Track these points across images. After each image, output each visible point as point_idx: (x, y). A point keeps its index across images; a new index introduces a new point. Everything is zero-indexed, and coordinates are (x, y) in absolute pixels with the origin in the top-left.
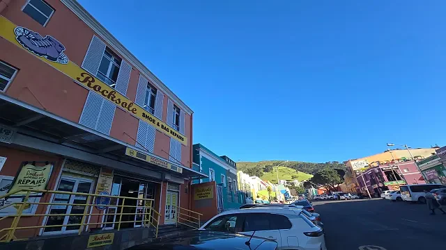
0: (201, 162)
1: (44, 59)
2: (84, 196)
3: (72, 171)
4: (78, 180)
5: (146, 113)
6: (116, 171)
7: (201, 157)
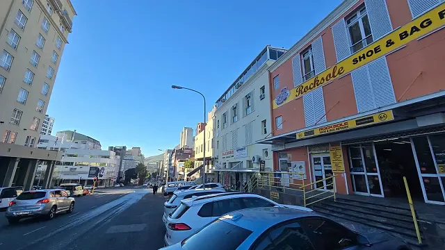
4: (321, 156)
5: (358, 55)
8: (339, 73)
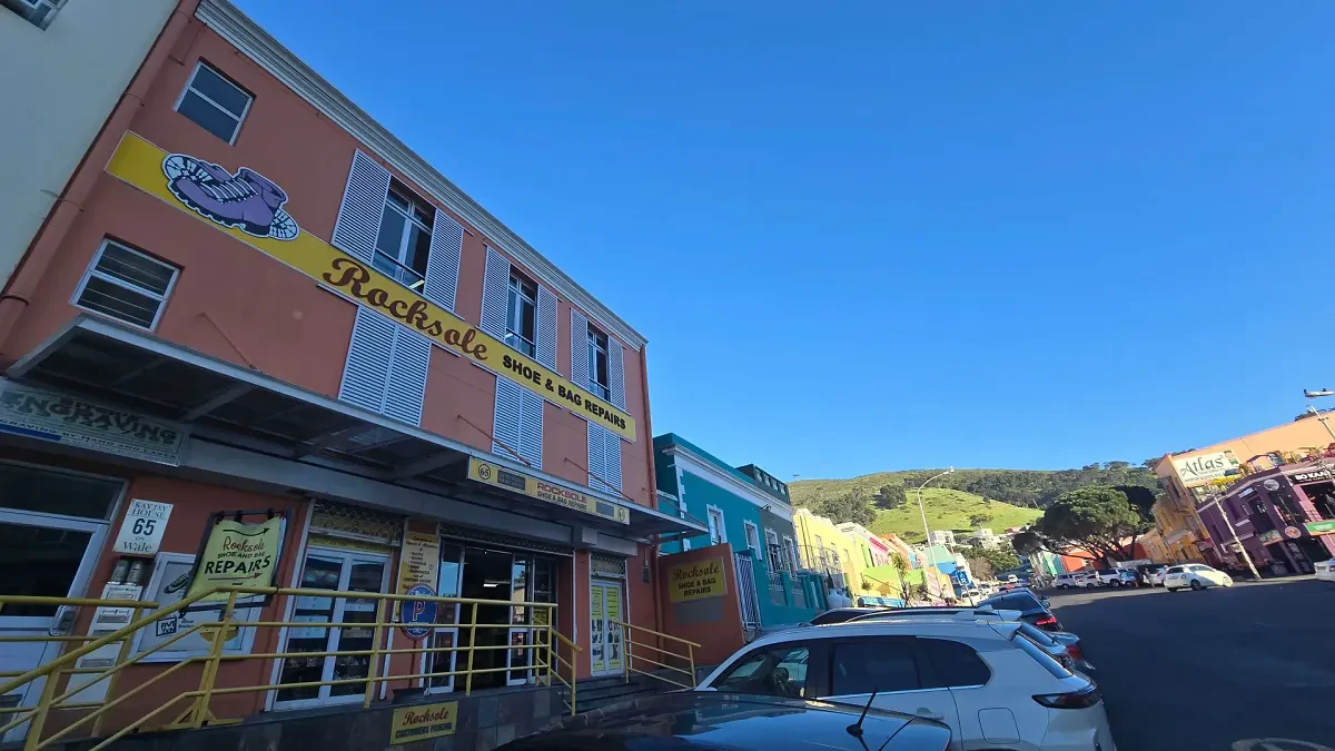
0: (681, 489)
1: (238, 233)
2: (368, 600)
3: (331, 532)
4: (349, 557)
5: (514, 356)
6: (449, 527)
7: (679, 474)
8: (476, 351)
